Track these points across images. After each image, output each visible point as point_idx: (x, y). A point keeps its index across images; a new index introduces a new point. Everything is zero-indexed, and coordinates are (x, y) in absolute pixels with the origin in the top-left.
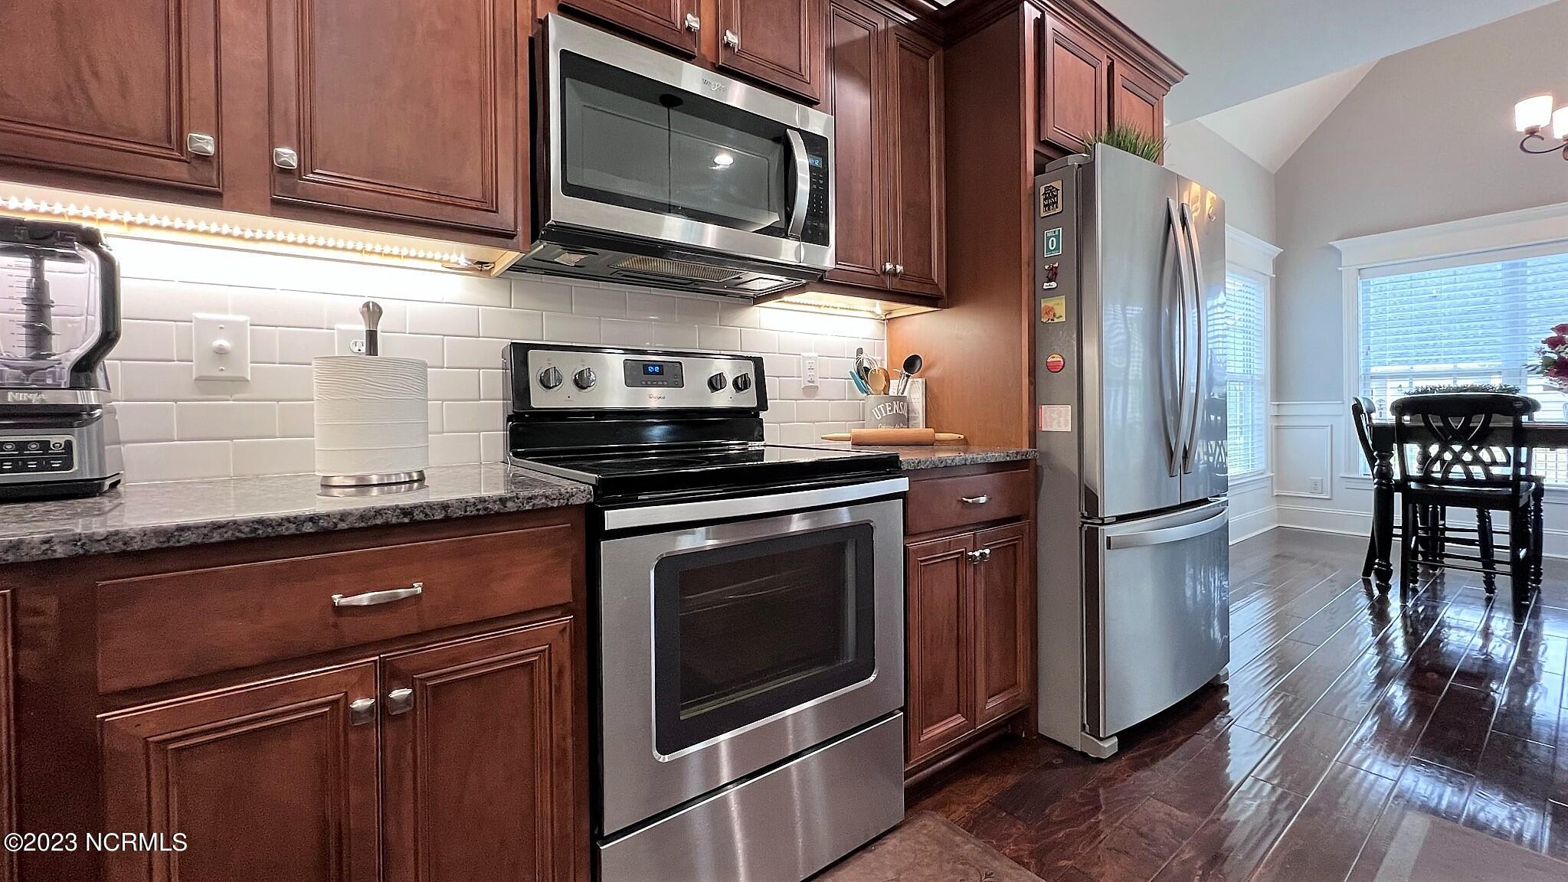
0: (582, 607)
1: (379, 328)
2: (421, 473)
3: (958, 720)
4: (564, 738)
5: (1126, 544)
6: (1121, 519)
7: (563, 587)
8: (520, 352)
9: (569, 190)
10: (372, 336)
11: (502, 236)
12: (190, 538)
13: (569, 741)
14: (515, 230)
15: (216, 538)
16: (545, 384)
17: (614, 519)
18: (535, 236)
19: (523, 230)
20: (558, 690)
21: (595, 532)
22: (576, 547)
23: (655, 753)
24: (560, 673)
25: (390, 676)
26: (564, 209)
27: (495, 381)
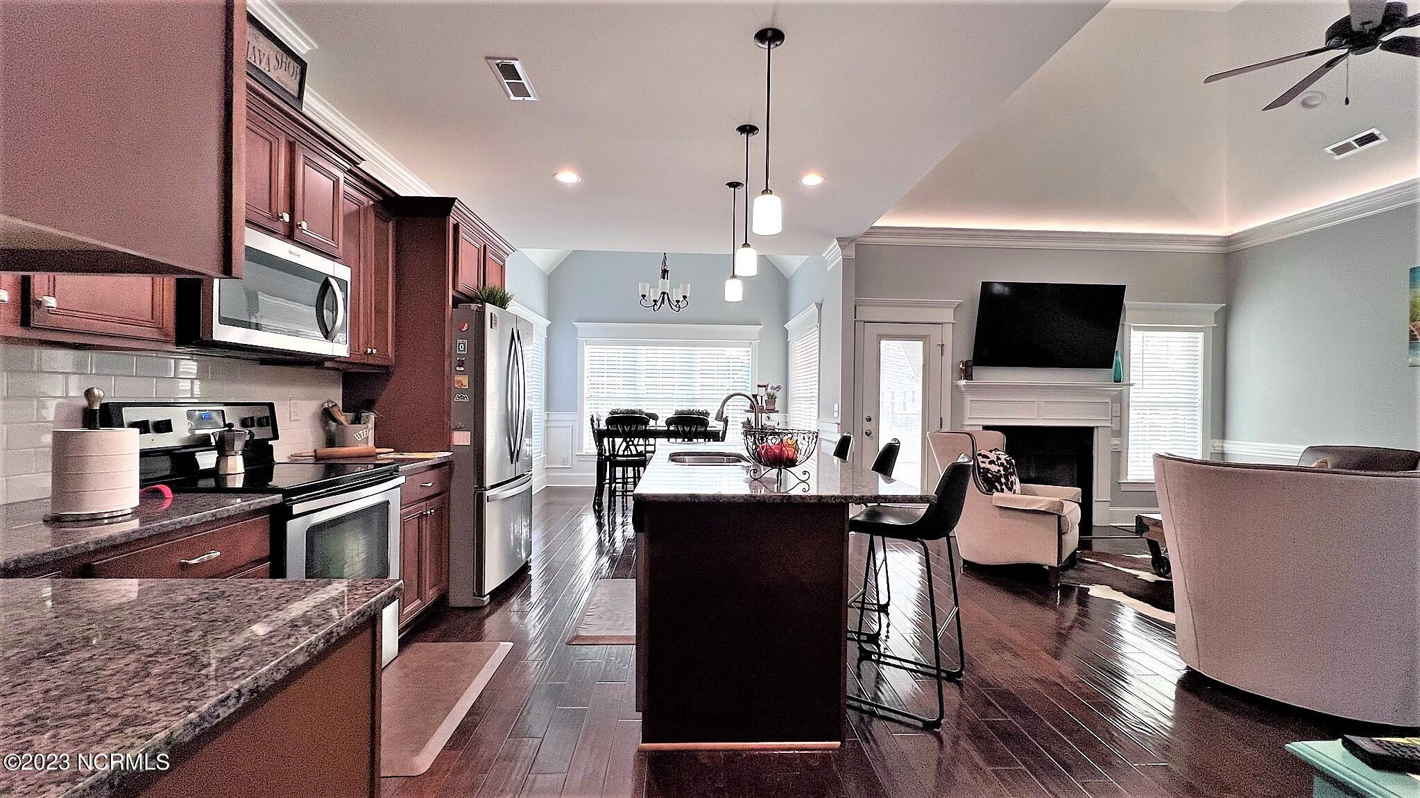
3: (418, 602)
5: (493, 499)
6: (493, 487)
9: (223, 321)
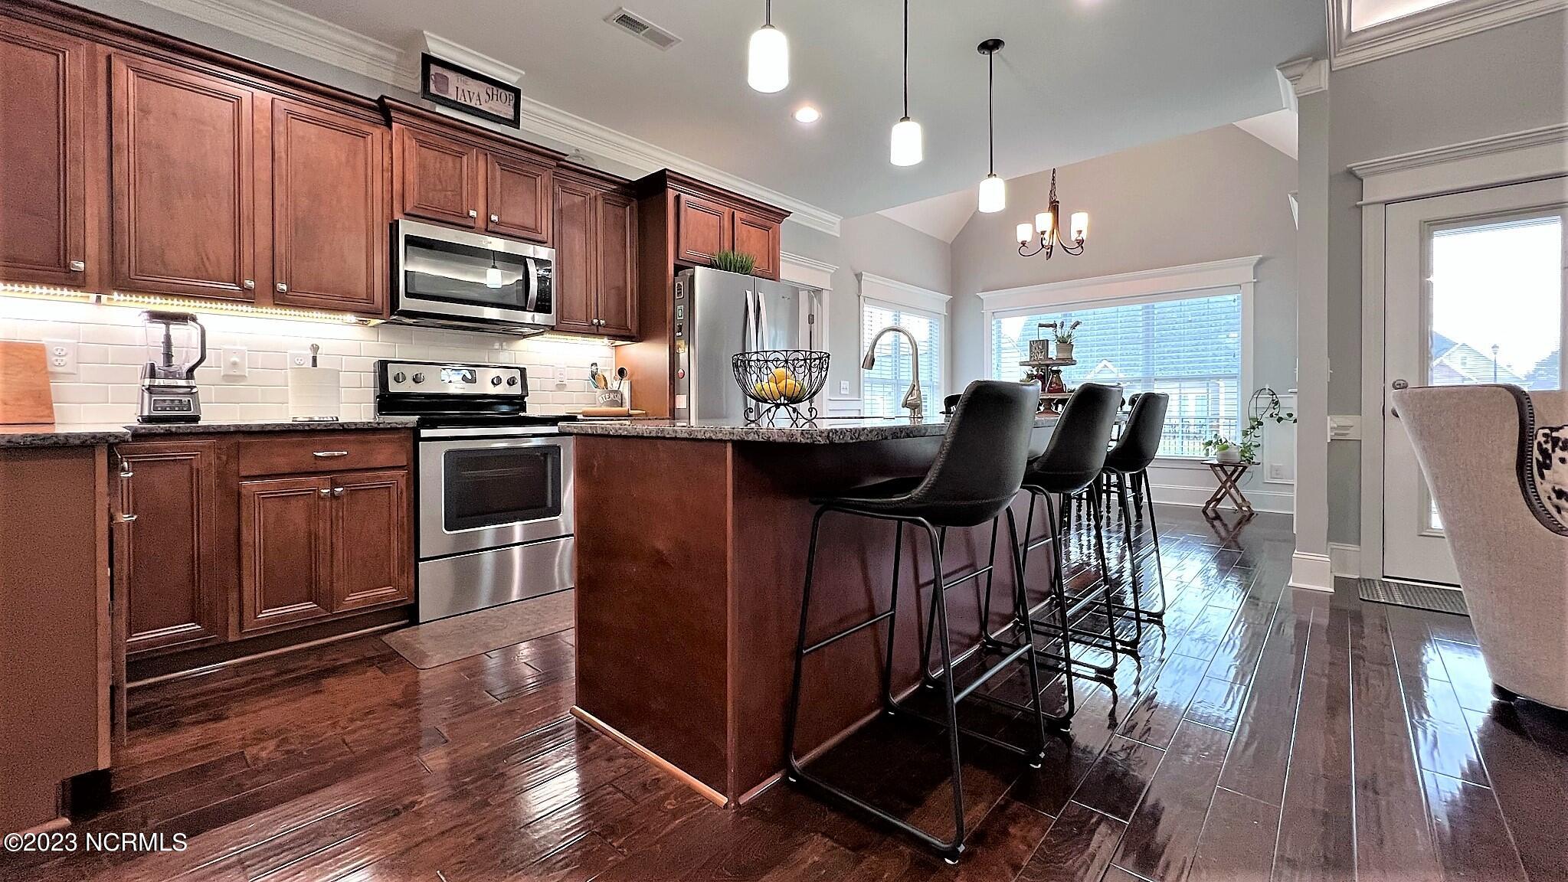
0: (412, 468)
1: (318, 356)
2: (337, 418)
4: (403, 517)
7: (403, 459)
8: (383, 365)
9: (408, 295)
10: (314, 359)
11: (375, 314)
12: (270, 428)
13: (405, 518)
14: (383, 311)
15: (277, 429)
16: (397, 379)
17: (425, 433)
18: (392, 314)
19: (387, 310)
20: (401, 498)
21: (417, 438)
22: (409, 445)
23: (444, 530)
24: (401, 493)
25: (334, 484)
26: (405, 303)
27: (370, 379)
